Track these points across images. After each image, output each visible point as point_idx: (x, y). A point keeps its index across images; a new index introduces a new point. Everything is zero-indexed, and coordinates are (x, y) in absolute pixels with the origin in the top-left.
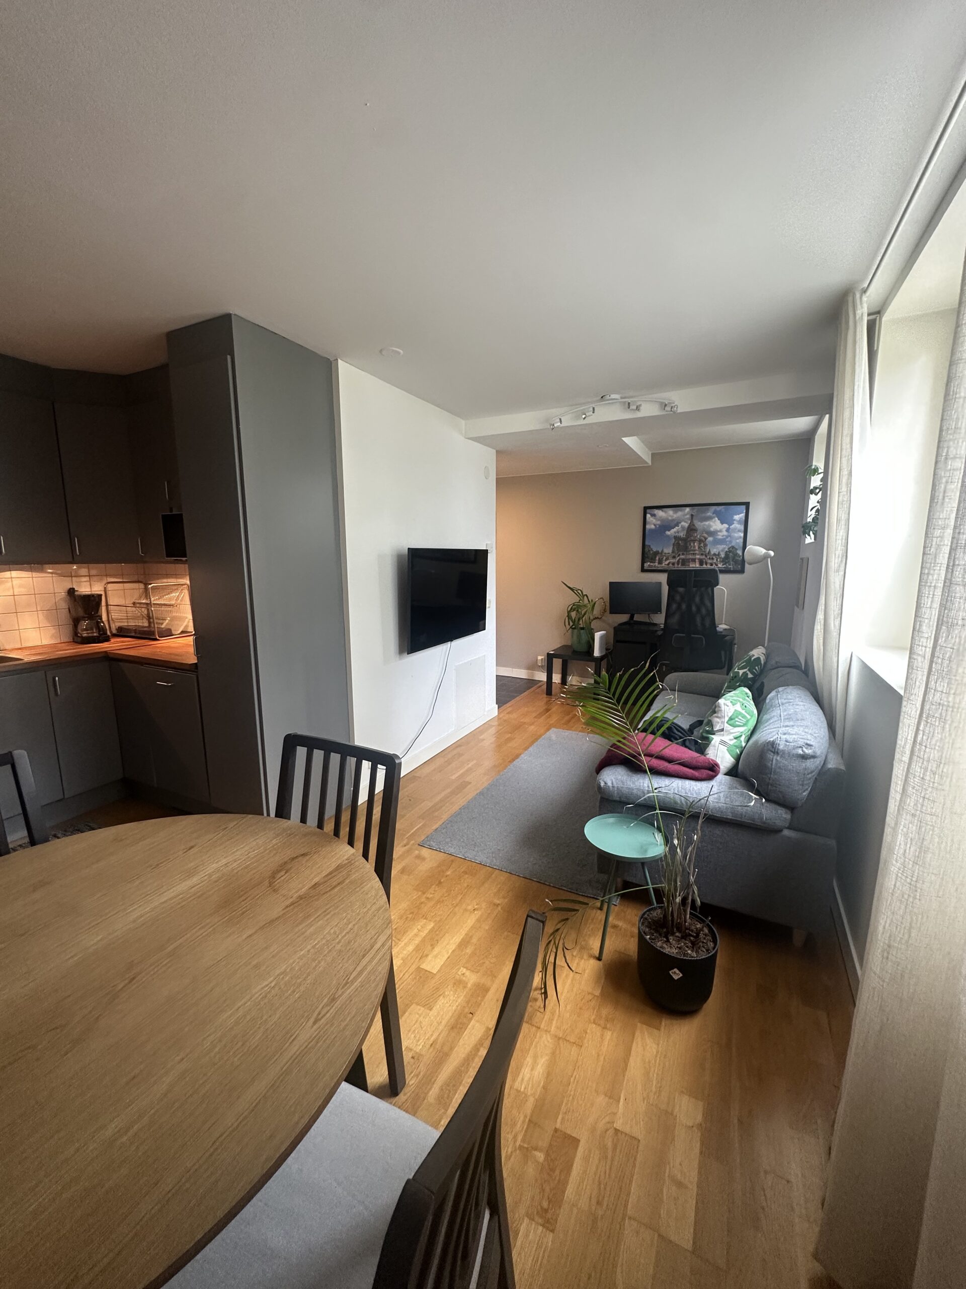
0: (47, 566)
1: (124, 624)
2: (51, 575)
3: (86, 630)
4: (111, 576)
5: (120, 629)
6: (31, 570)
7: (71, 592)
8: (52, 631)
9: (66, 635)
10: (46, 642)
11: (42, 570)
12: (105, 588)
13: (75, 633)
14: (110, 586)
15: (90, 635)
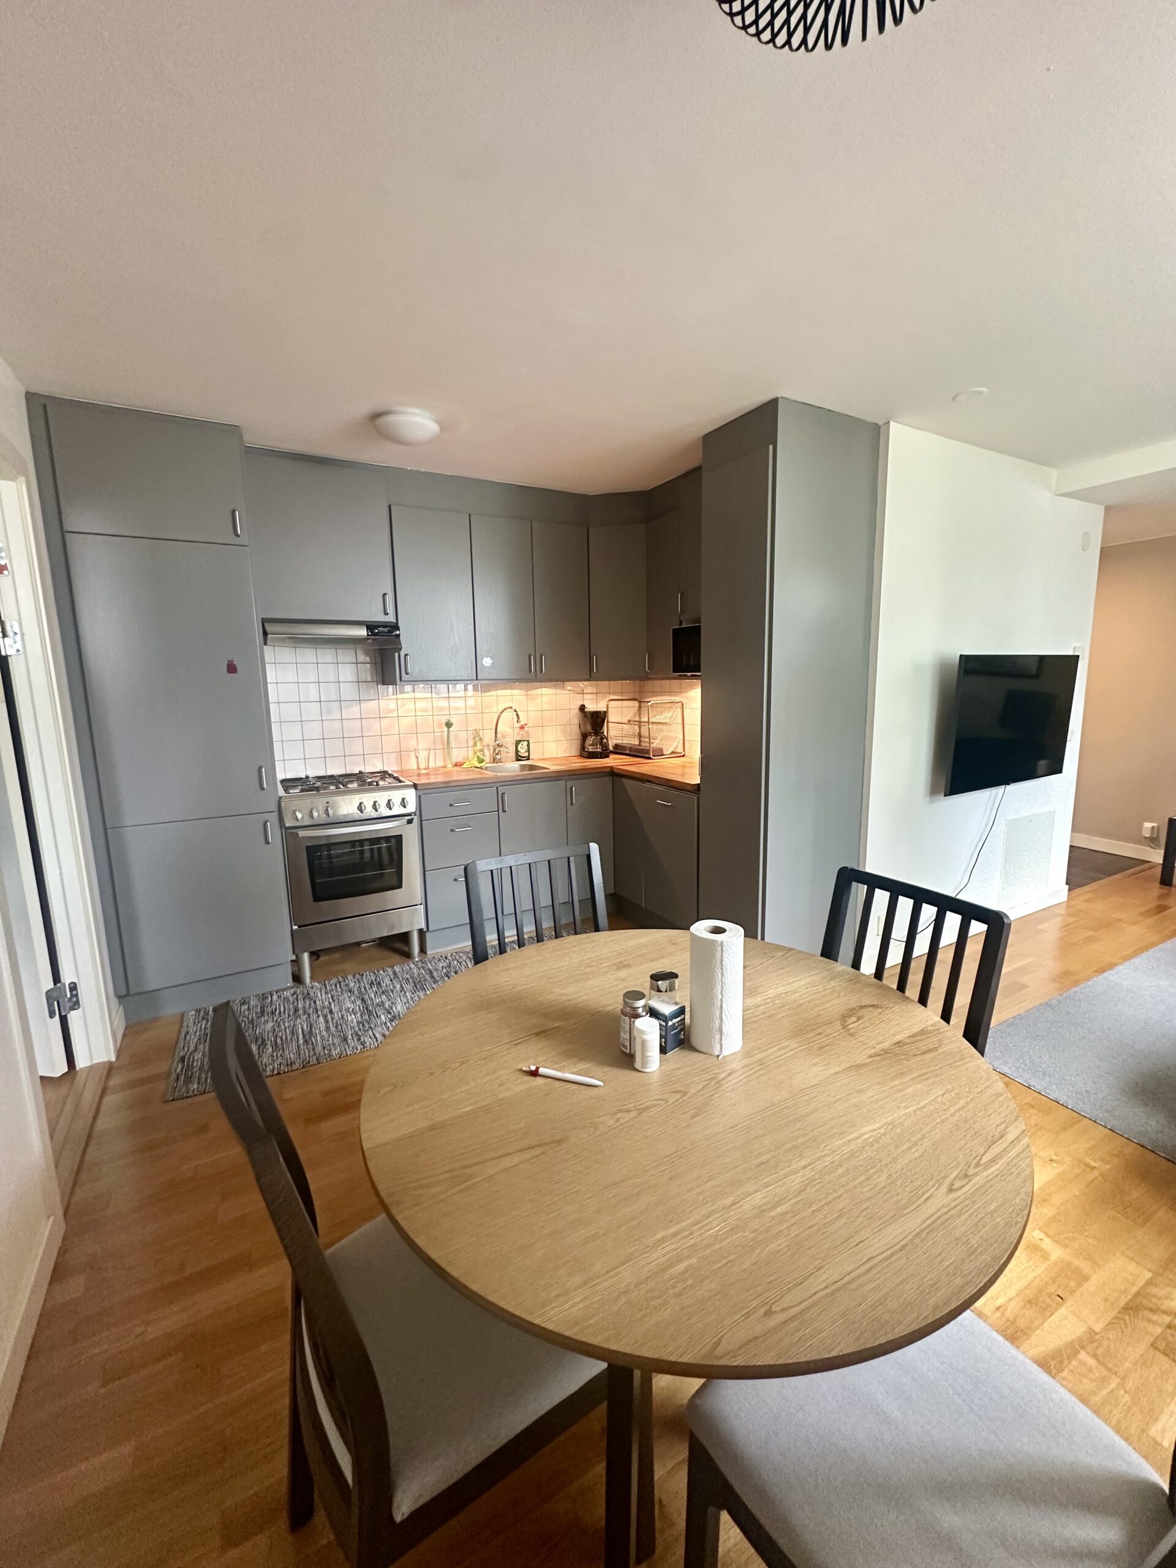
0: (567, 683)
1: (619, 742)
2: (568, 692)
3: (592, 745)
4: (614, 693)
5: (616, 746)
6: (555, 687)
7: (582, 708)
8: (566, 745)
9: (575, 750)
10: (561, 754)
11: (563, 688)
12: (607, 705)
13: (583, 748)
14: (612, 704)
15: (595, 750)
